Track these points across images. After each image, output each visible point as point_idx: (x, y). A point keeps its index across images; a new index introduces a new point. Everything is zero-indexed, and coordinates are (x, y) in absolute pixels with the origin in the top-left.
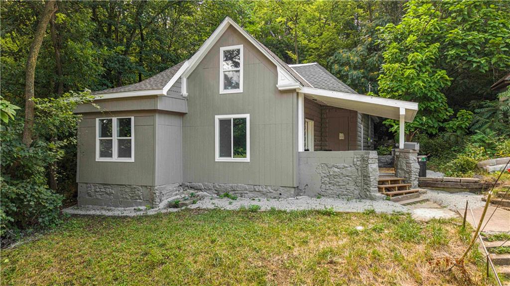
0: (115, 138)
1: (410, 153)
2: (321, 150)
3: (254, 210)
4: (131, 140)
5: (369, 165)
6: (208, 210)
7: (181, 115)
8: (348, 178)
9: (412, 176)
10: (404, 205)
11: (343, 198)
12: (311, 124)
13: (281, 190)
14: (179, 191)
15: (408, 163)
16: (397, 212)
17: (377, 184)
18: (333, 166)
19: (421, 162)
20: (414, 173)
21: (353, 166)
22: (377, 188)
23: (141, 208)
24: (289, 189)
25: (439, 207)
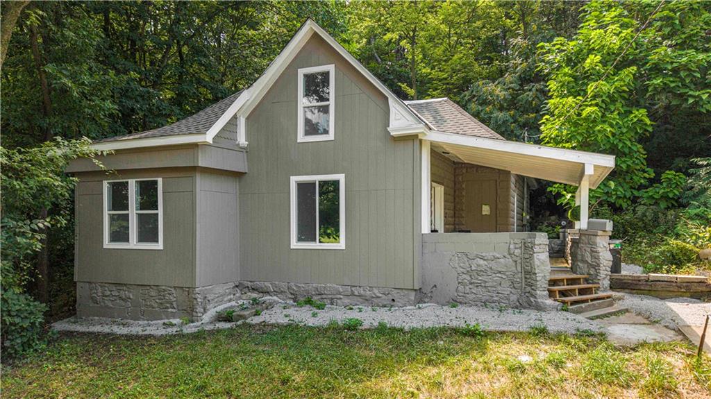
0: (133, 212)
1: (596, 235)
2: (454, 231)
3: (352, 327)
4: (157, 214)
5: (535, 255)
6: (278, 326)
7: (238, 175)
8: (500, 275)
9: (601, 272)
10: (591, 319)
11: (493, 308)
12: (440, 190)
13: (395, 294)
14: (234, 295)
15: (594, 253)
16: (583, 332)
17: (546, 286)
18: (477, 256)
19: (613, 250)
20: (604, 268)
21: (509, 256)
22: (547, 292)
23: (174, 321)
24: (406, 292)
25: (646, 321)
